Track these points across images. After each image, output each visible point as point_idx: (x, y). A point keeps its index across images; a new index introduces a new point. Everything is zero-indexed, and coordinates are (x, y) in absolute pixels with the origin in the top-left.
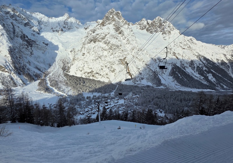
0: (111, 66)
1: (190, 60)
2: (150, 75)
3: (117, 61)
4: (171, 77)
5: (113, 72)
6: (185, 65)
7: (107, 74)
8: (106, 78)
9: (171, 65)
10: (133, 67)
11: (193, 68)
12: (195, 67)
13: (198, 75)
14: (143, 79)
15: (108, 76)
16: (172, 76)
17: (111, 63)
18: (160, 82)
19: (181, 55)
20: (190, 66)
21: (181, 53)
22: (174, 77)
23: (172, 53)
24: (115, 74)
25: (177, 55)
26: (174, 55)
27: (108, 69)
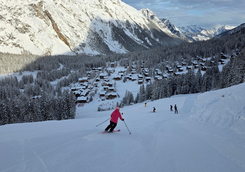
0: (15, 17)
1: (125, 20)
2: (92, 39)
3: (26, 8)
4: (116, 42)
5: (24, 33)
6: (123, 26)
7: (11, 37)
8: (11, 45)
9: (108, 25)
10: (63, 23)
11: (131, 31)
12: (132, 29)
13: (138, 40)
14: (84, 47)
15: (15, 41)
16: (116, 40)
17: (13, 11)
18: (109, 49)
19: (114, 12)
20: (127, 28)
21: (113, 9)
22: (119, 42)
23: (103, 8)
24: (33, 35)
25: (110, 11)
26: (106, 11)
27: (9, 25)
